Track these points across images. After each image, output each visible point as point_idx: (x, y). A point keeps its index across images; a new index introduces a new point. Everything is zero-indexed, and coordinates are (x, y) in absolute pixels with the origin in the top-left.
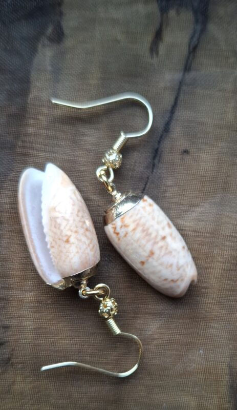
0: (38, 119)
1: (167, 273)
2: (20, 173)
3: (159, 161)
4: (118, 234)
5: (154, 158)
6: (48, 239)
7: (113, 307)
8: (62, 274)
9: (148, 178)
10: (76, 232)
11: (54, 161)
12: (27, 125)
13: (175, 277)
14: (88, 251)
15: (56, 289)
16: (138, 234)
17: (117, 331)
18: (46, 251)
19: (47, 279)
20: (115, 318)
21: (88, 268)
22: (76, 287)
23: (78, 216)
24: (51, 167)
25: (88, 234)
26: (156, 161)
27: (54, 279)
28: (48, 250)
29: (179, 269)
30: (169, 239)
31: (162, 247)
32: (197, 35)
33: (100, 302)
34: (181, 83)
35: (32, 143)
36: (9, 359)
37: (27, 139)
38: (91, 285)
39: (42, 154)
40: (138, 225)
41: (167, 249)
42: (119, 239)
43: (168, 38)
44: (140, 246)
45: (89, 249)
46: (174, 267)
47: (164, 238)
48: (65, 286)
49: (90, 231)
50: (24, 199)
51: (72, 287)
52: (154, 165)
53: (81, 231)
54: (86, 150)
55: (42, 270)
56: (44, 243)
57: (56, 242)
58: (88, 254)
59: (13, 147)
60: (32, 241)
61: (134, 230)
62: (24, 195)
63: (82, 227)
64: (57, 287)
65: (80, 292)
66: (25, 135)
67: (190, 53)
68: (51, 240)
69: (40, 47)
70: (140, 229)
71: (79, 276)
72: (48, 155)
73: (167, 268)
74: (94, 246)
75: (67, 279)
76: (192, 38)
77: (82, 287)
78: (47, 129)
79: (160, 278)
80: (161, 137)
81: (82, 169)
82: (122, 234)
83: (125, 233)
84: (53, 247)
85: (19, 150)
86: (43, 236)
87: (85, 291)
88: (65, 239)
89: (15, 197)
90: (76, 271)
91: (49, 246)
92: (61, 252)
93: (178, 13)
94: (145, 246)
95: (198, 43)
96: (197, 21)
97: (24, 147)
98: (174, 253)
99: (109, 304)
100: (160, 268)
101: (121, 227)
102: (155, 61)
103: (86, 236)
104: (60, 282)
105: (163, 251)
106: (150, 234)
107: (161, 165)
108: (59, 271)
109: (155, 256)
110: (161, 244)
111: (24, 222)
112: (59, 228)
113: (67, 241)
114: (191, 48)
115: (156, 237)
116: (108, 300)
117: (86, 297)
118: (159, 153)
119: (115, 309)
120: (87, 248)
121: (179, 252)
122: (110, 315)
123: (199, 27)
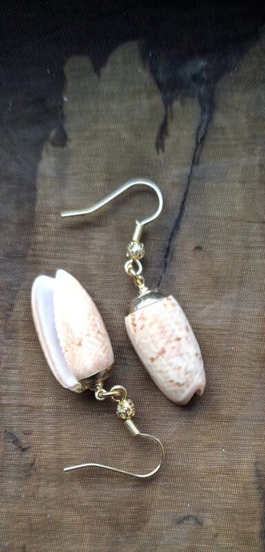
0: (46, 226)
1: (174, 375)
2: (32, 281)
3: (171, 260)
4: (135, 325)
5: (166, 256)
6: (62, 344)
7: (130, 408)
8: (77, 377)
9: (161, 277)
10: (88, 335)
11: (64, 267)
12: (36, 233)
13: (181, 381)
14: (100, 352)
15: (73, 392)
16: (154, 330)
17: (136, 432)
18: (62, 356)
19: (63, 383)
20: (133, 419)
21: (102, 369)
22: (92, 390)
23: (89, 319)
24: (61, 274)
25: (100, 336)
26: (168, 260)
27: (70, 382)
28: (63, 355)
29: (186, 373)
30: (183, 341)
31: (174, 348)
32: (204, 124)
33: (118, 403)
34: (190, 177)
35: (42, 250)
36: (32, 465)
37: (37, 247)
38: (107, 386)
39: (52, 261)
40: (156, 320)
41: (179, 350)
42: (135, 331)
43: (173, 130)
44: (153, 342)
45: (101, 350)
46: (182, 370)
47: (179, 339)
48: (82, 389)
49: (101, 333)
50: (37, 307)
51: (88, 390)
52: (166, 265)
53: (93, 334)
54: (96, 253)
55: (58, 375)
56: (59, 348)
57: (69, 346)
58: (101, 356)
59: (24, 256)
60: (47, 347)
61: (151, 324)
62: (36, 302)
63: (94, 330)
64: (74, 390)
65: (96, 394)
66: (35, 243)
67: (197, 144)
68: (65, 344)
69: (44, 153)
70: (156, 325)
71: (94, 379)
72: (58, 261)
73: (175, 369)
74: (106, 348)
75: (82, 381)
76: (199, 128)
77: (97, 390)
78: (56, 235)
79: (166, 378)
80: (172, 234)
81: (94, 273)
82: (138, 327)
83: (141, 325)
84: (67, 351)
85: (29, 259)
86: (57, 341)
87: (100, 393)
88: (78, 342)
89: (29, 305)
90: (90, 372)
91: (63, 351)
92: (74, 355)
93: (183, 103)
94: (157, 343)
95: (206, 132)
96: (203, 110)
97: (34, 255)
98: (185, 356)
99: (125, 406)
100: (167, 368)
101: (140, 319)
102: (161, 156)
103: (97, 338)
104: (76, 385)
105: (175, 351)
106: (166, 332)
107: (173, 264)
108: (74, 374)
109: (166, 355)
110: (174, 344)
111: (38, 329)
112: (71, 333)
113: (80, 344)
114: (199, 139)
115: (171, 336)
116: (125, 401)
117: (102, 399)
118: (170, 251)
119: (132, 410)
120: (99, 350)
121: (190, 357)
122: (127, 416)
123: (206, 117)
